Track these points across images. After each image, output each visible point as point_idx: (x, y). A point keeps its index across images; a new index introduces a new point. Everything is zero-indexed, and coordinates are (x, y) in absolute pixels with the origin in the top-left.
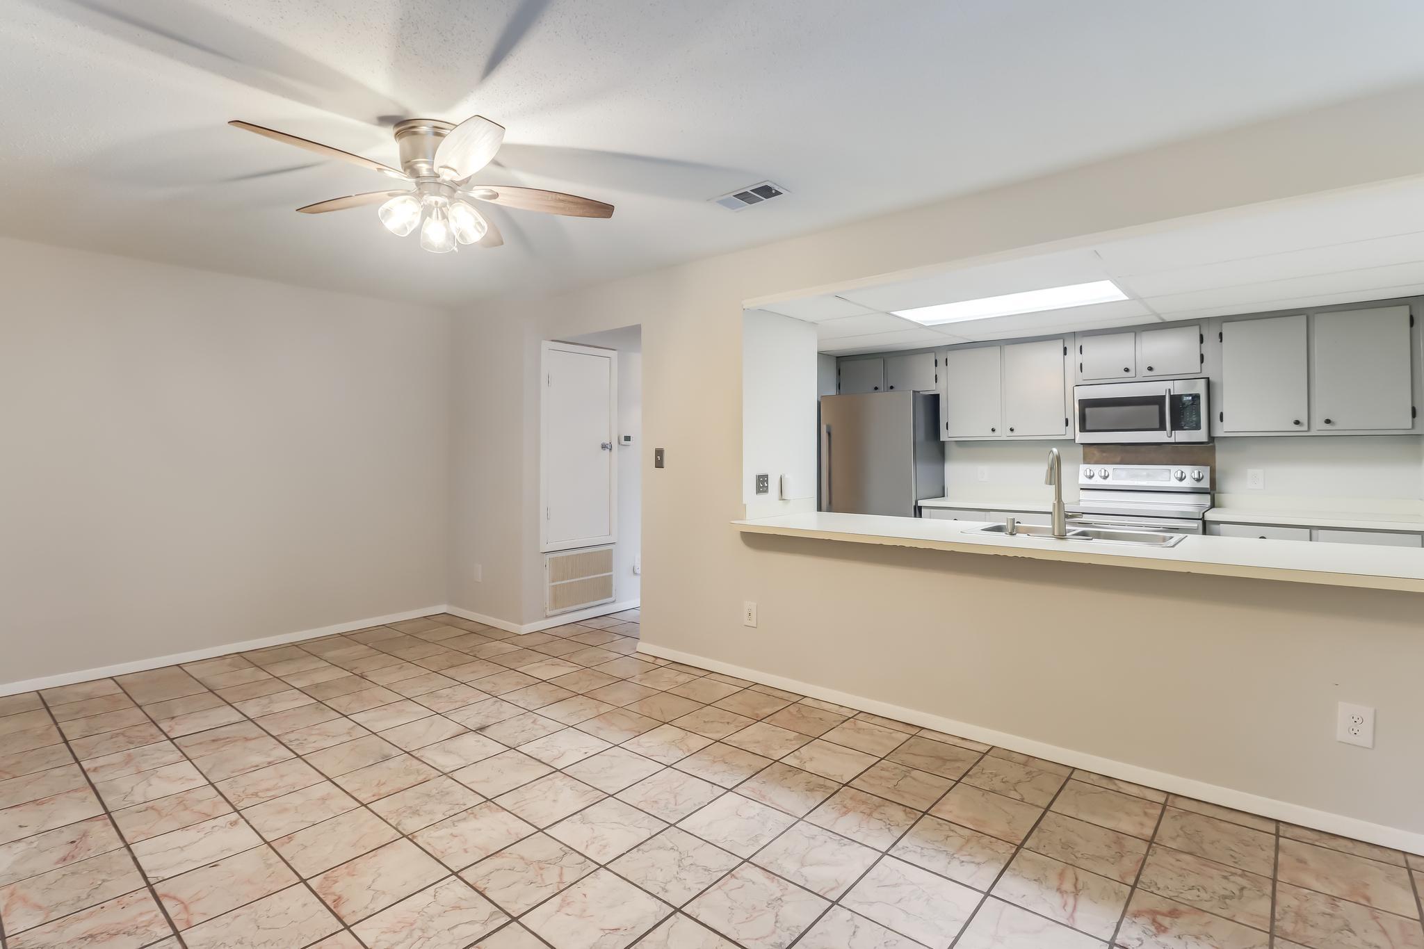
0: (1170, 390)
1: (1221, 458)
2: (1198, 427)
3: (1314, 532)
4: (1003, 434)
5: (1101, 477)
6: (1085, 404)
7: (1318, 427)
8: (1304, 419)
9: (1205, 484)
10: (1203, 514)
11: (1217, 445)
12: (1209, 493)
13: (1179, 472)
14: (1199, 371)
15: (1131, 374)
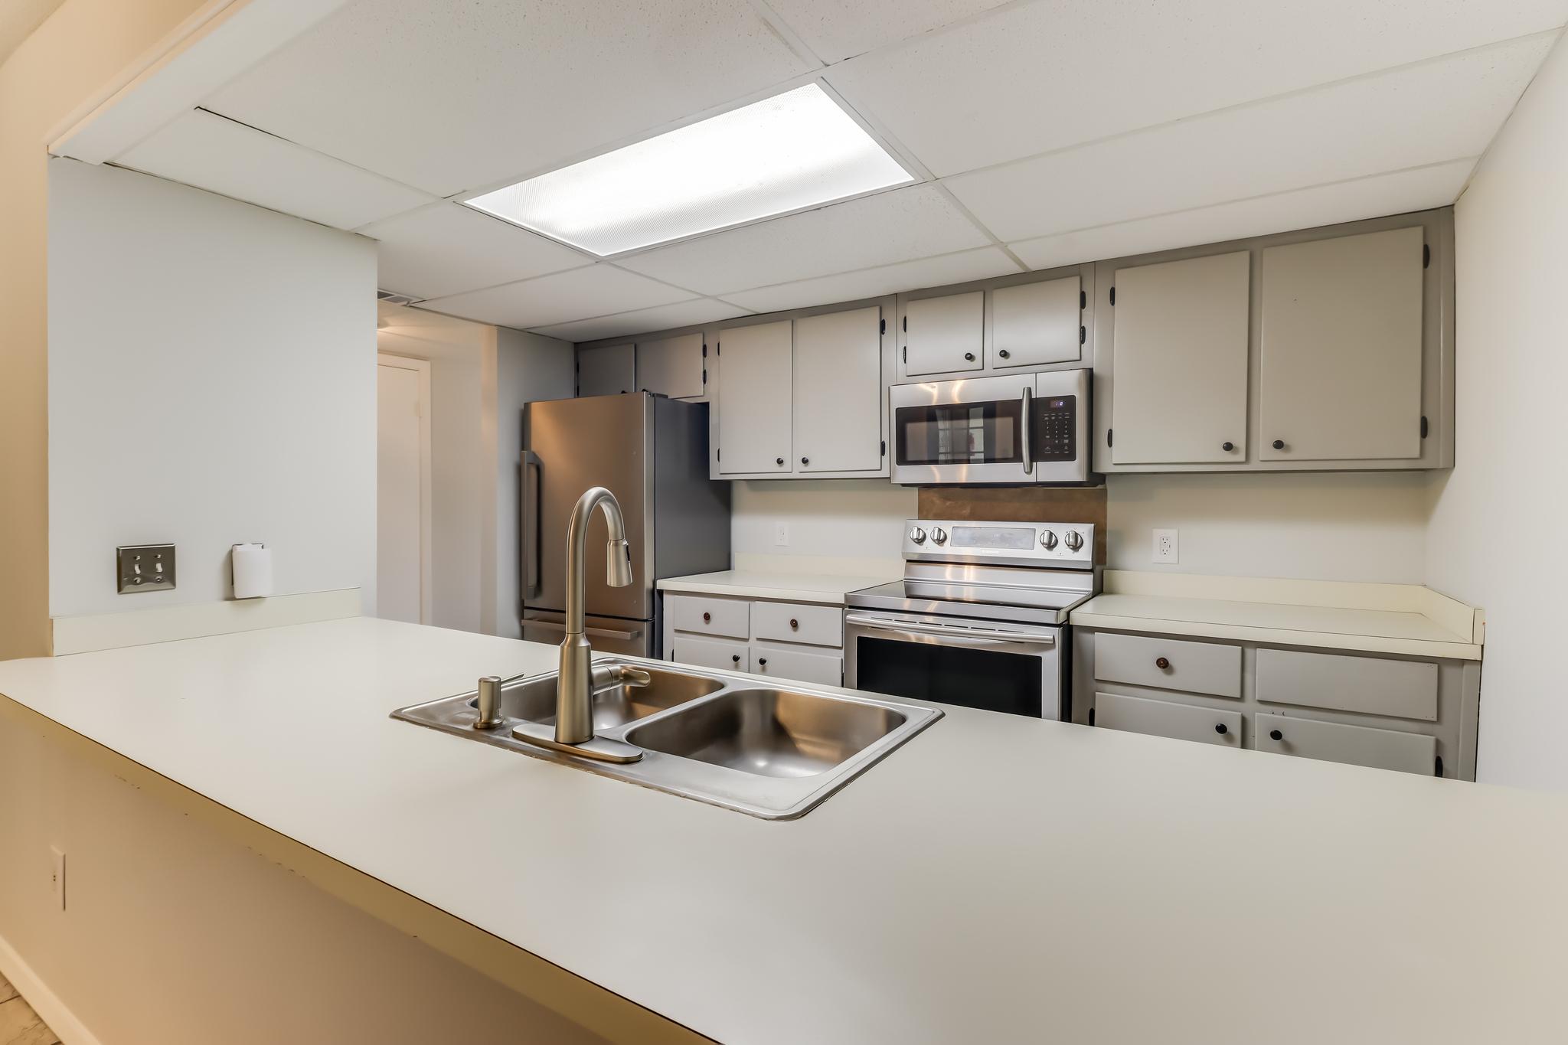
0: (1029, 389)
1: (1116, 510)
2: (1071, 456)
3: (1249, 652)
4: (796, 471)
5: (934, 540)
6: (907, 417)
7: (1264, 455)
8: (1240, 442)
9: (1085, 555)
10: (1068, 613)
11: (1111, 487)
12: (1091, 571)
13: (1047, 534)
14: (1078, 358)
15: (977, 364)
